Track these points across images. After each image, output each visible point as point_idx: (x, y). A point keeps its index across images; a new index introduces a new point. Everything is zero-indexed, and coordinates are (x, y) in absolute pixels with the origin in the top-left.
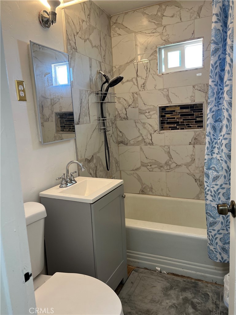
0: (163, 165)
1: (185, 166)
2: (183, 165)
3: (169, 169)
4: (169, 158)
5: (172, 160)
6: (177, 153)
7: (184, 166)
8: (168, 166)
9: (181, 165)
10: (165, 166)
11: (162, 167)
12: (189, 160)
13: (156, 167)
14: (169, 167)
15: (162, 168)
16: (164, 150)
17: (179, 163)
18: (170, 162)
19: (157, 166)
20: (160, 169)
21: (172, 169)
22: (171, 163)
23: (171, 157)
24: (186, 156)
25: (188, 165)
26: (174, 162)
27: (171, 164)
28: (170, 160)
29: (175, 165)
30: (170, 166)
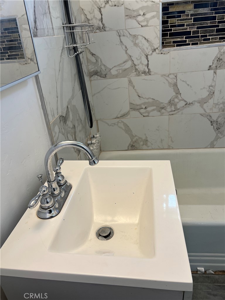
0: (166, 105)
1: (199, 104)
2: (196, 103)
3: (174, 111)
4: (174, 94)
5: (179, 96)
6: (188, 85)
7: (197, 105)
8: (173, 107)
9: (193, 103)
10: (169, 107)
11: (163, 108)
12: (205, 94)
13: (154, 110)
14: (175, 108)
15: (163, 111)
16: (169, 82)
17: (189, 101)
18: (176, 100)
19: (155, 107)
20: (159, 111)
21: (179, 110)
22: (178, 101)
23: (178, 92)
24: (201, 89)
25: (202, 102)
26: (183, 100)
27: (178, 103)
28: (177, 97)
29: (184, 103)
30: (175, 105)
